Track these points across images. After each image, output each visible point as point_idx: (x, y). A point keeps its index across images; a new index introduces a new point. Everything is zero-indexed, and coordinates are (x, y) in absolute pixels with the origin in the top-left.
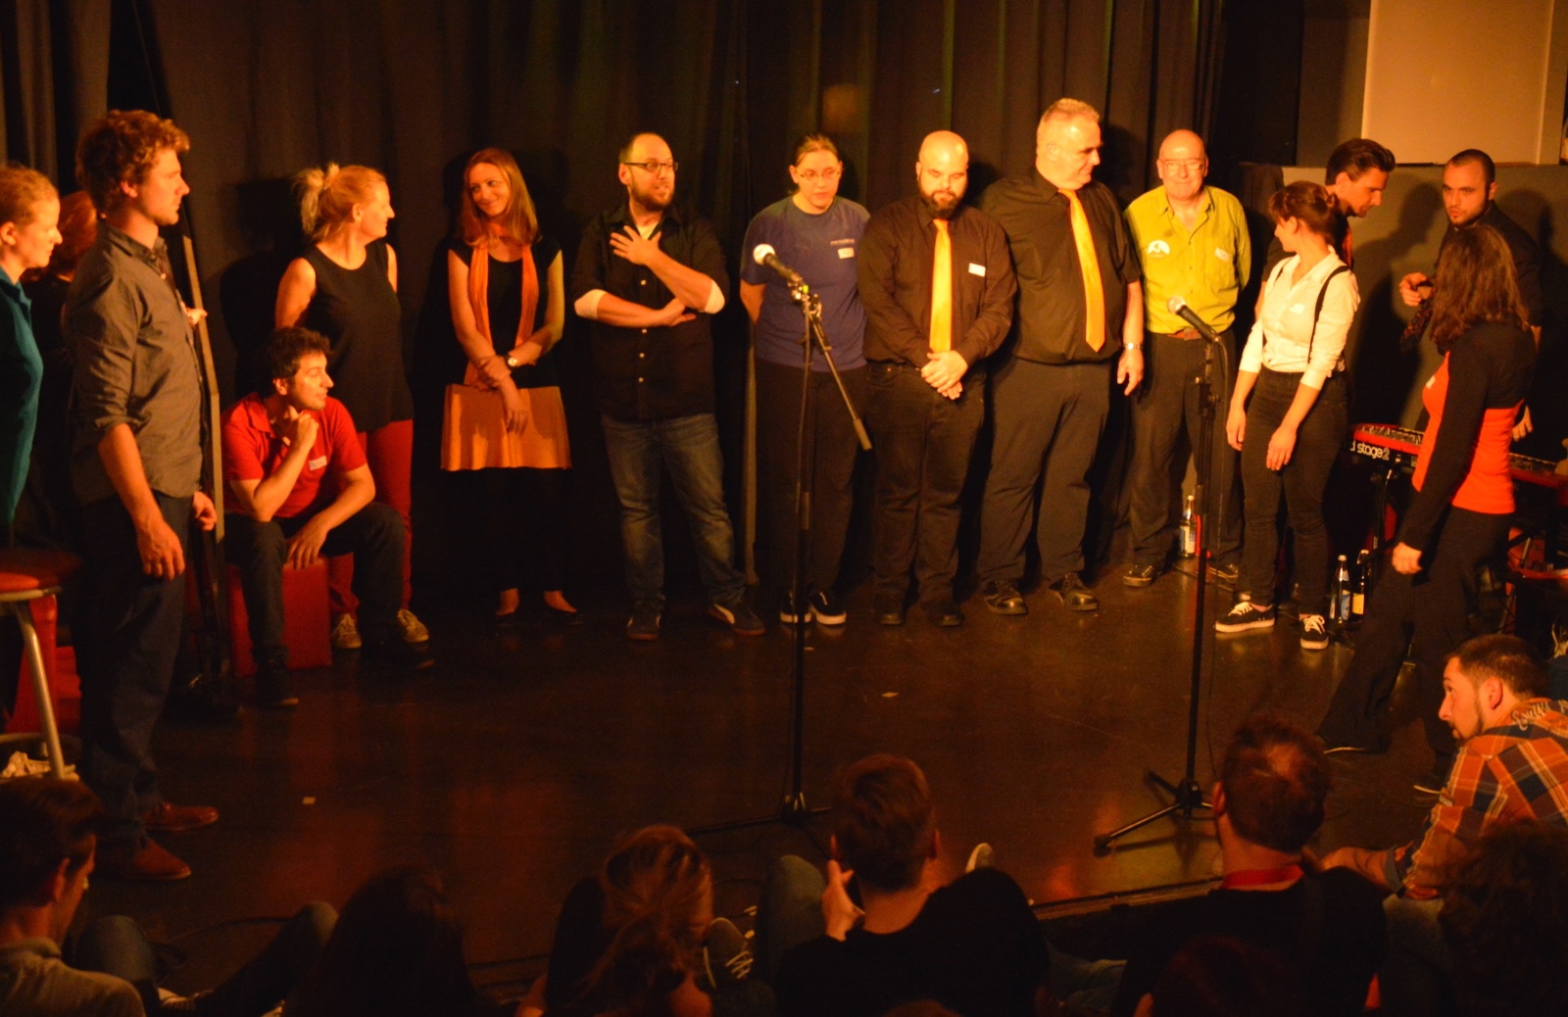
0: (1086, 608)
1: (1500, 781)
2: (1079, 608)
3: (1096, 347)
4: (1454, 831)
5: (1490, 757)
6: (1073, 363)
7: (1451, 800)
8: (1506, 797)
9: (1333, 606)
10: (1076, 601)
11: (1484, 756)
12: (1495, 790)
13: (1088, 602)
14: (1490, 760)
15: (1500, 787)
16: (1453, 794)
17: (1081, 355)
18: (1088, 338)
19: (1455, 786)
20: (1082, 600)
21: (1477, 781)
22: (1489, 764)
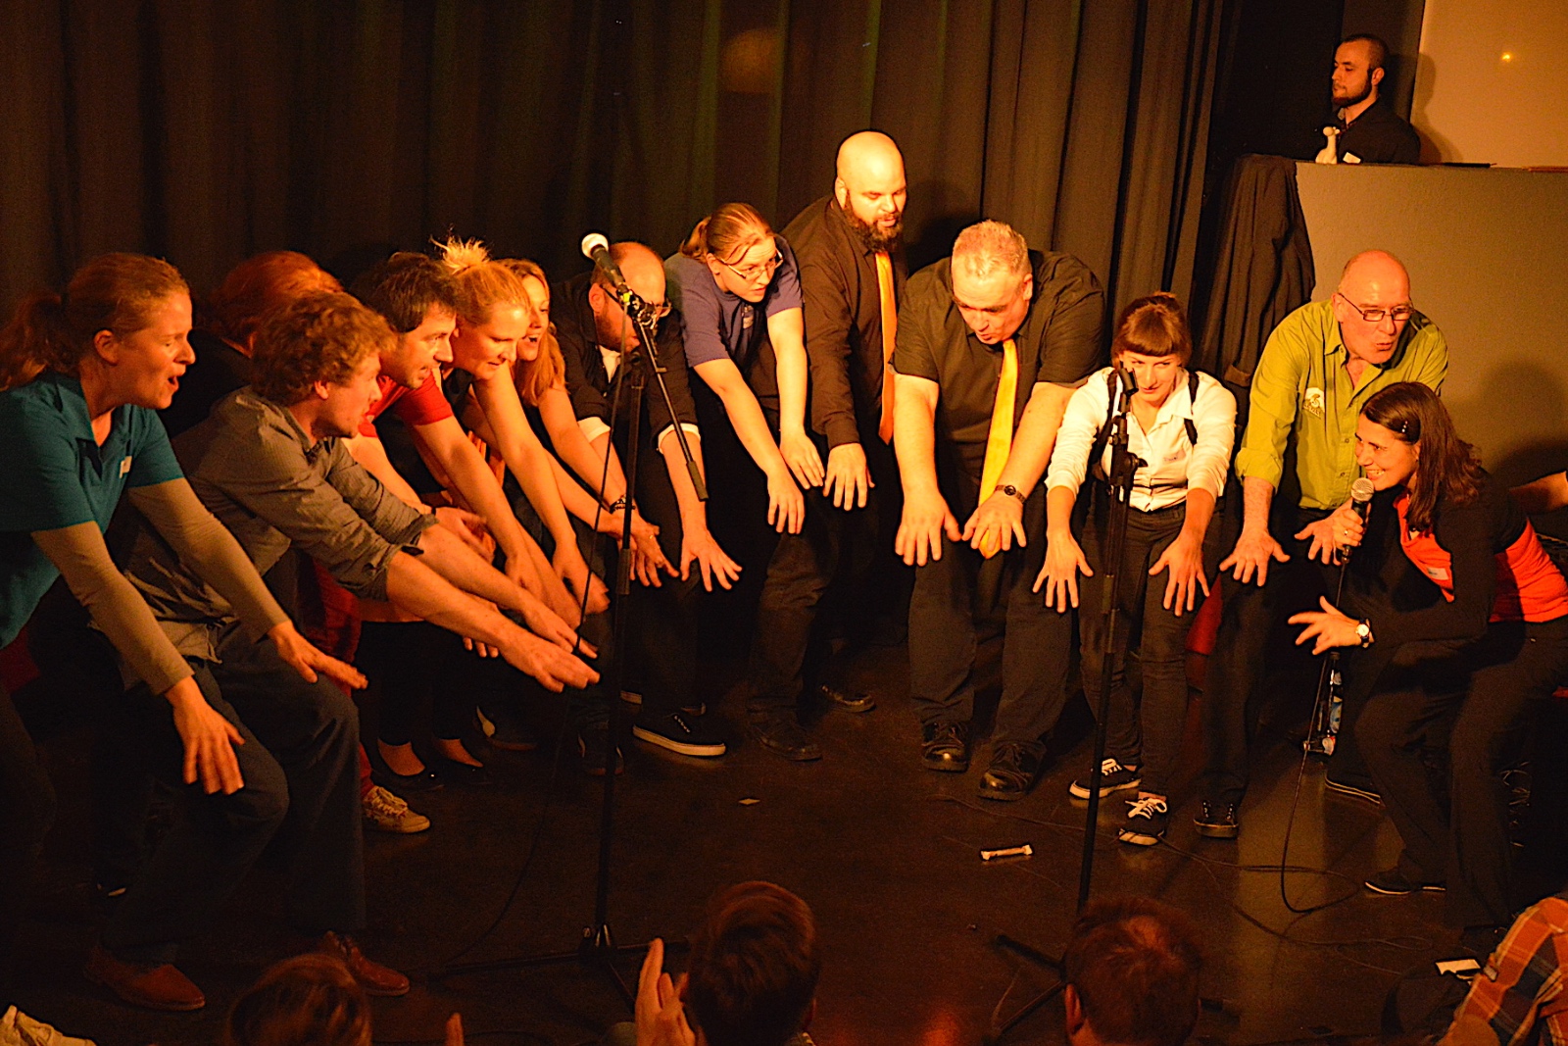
1: (1561, 966)
4: (1491, 1015)
5: (1560, 930)
7: (1496, 970)
8: (1561, 987)
11: (1552, 926)
12: (1550, 973)
14: (1559, 934)
15: (1558, 972)
16: (1499, 963)
19: (1504, 953)
21: (1532, 954)
22: (1555, 939)
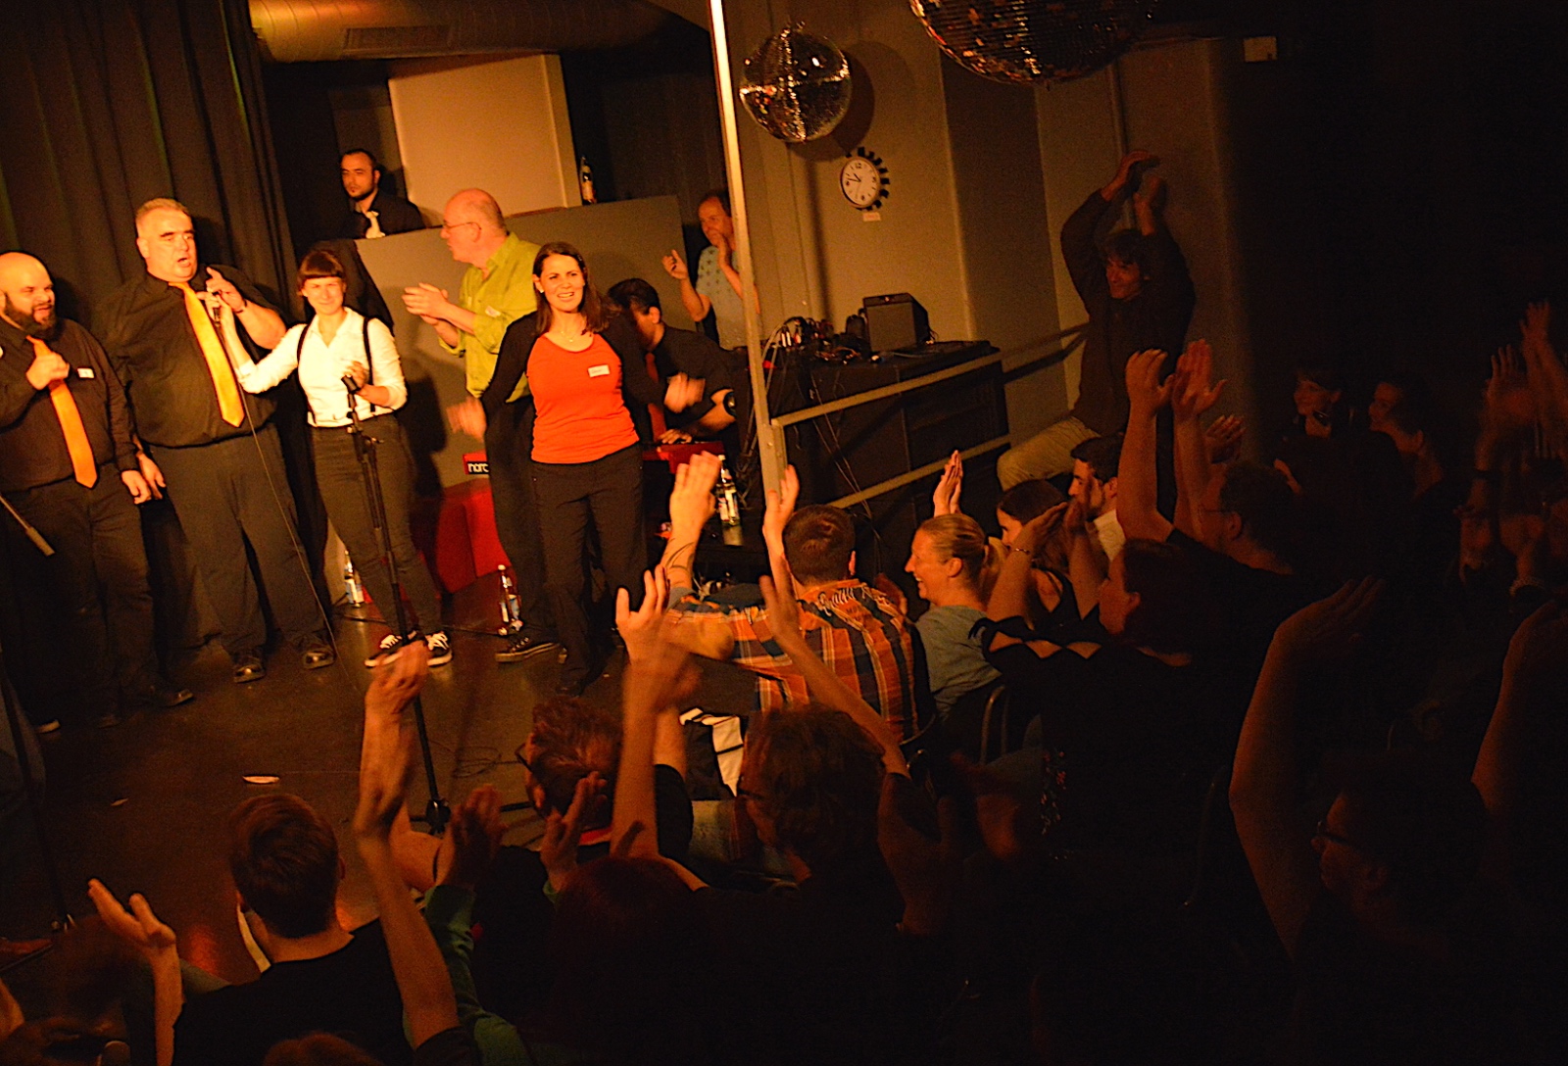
0: (319, 665)
2: (316, 665)
3: (236, 423)
6: (218, 440)
9: (504, 610)
10: (310, 660)
13: (321, 659)
17: (225, 431)
18: (226, 417)
20: (315, 659)
